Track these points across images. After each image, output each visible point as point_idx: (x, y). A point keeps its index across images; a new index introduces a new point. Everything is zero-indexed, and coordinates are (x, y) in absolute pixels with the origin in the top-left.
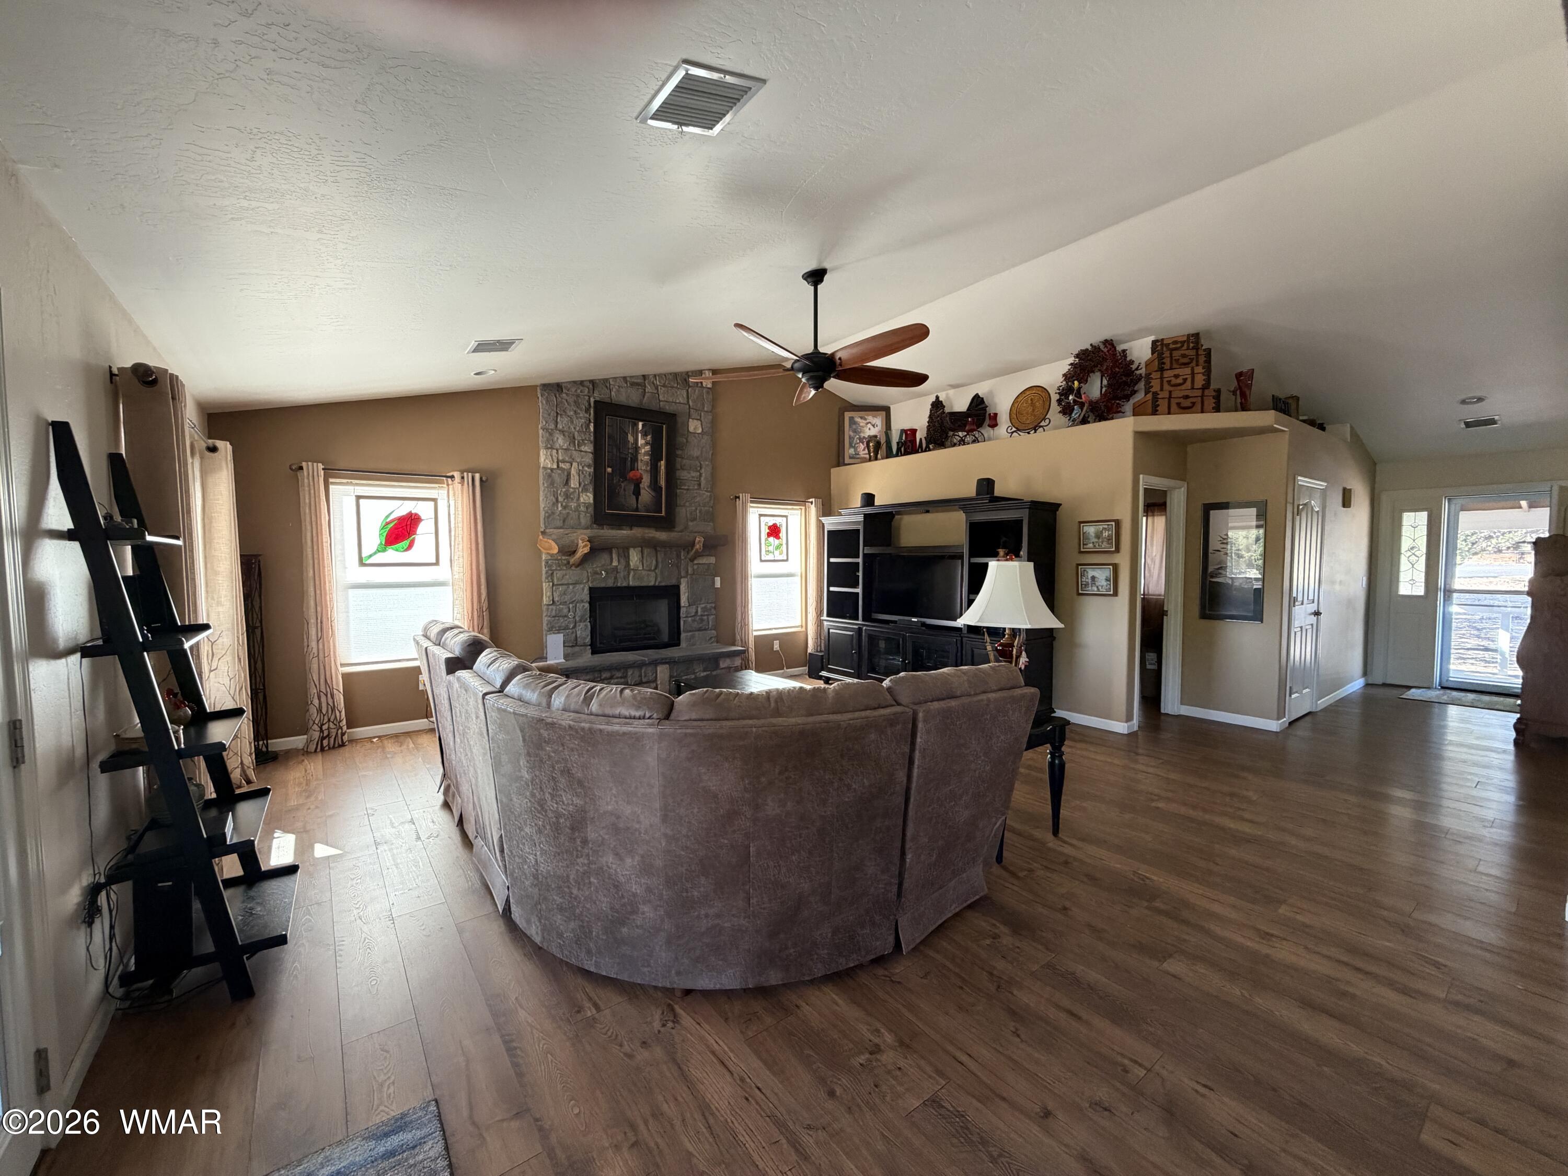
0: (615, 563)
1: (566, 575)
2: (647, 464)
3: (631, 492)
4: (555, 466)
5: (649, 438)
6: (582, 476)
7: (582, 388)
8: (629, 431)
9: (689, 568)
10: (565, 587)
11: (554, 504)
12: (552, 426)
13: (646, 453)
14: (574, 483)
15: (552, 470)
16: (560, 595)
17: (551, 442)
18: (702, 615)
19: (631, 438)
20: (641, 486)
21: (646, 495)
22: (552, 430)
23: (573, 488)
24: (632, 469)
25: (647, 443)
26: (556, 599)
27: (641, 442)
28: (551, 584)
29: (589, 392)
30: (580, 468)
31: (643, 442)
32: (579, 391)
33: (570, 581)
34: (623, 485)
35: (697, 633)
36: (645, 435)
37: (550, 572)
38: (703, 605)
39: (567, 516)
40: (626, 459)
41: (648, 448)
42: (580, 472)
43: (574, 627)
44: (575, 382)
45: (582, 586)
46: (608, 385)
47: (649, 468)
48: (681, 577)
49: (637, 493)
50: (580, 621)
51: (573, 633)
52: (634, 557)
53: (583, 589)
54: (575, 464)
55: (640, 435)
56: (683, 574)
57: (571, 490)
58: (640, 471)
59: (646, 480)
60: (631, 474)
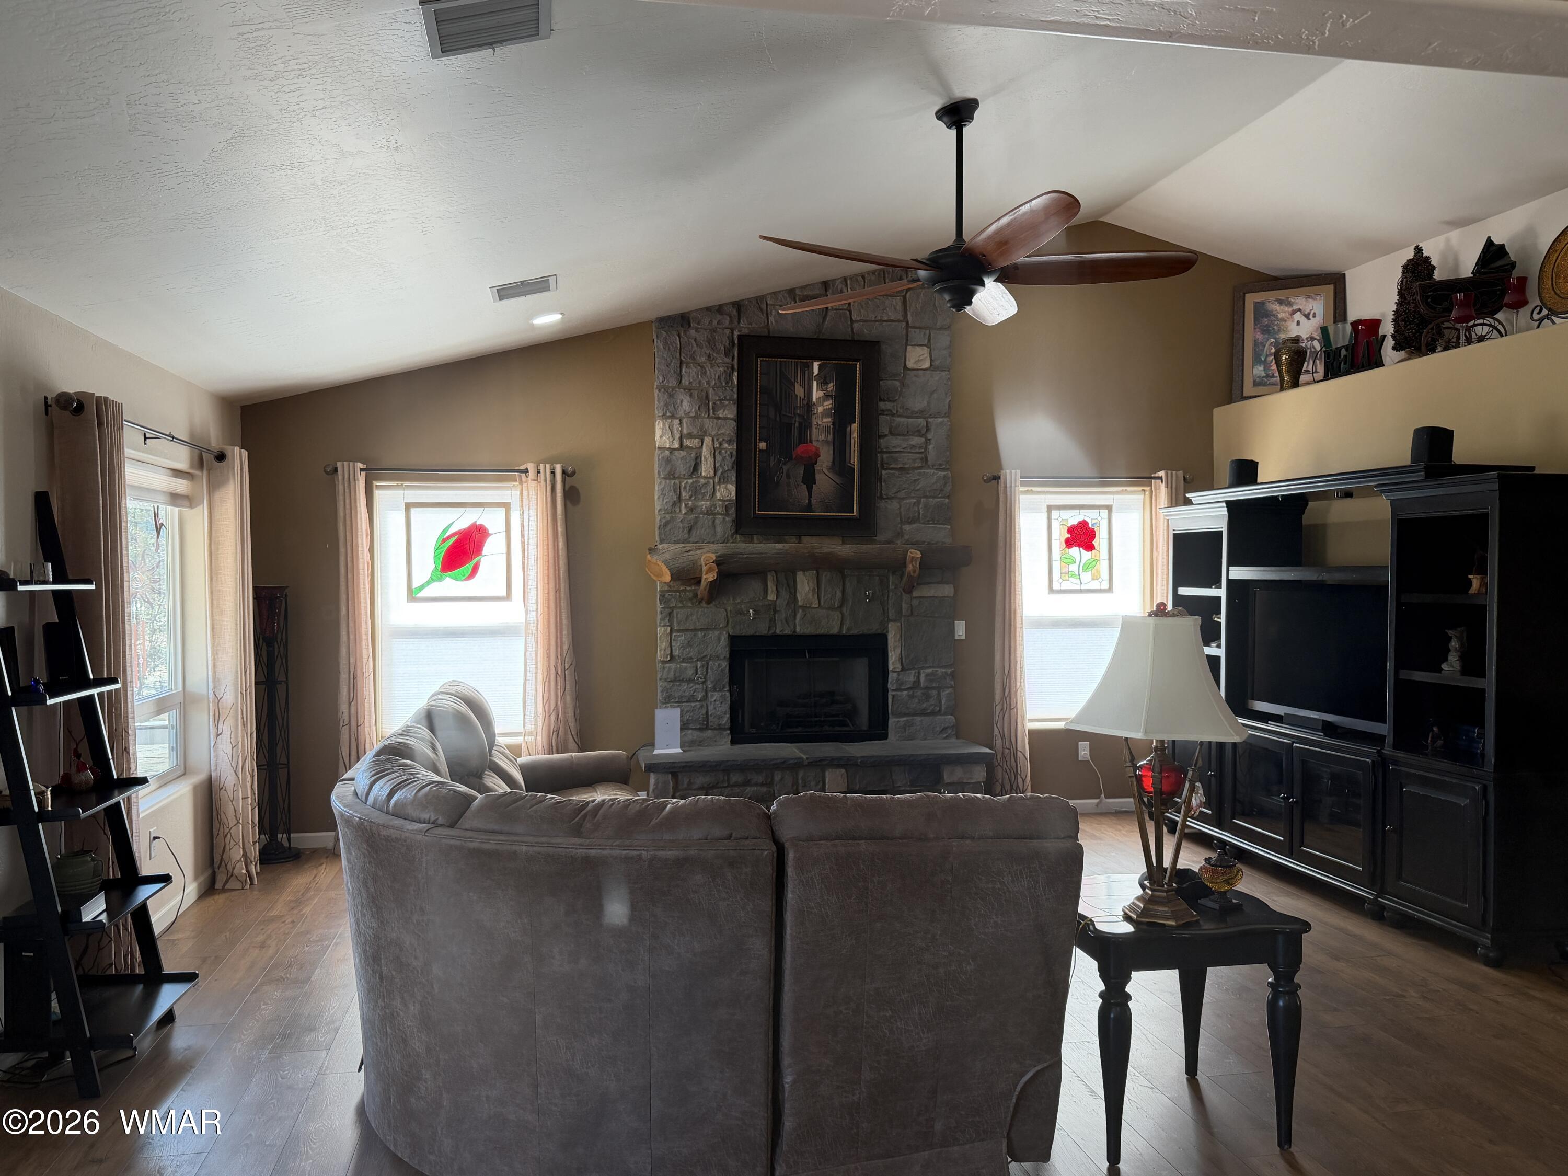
0: (771, 597)
1: (691, 615)
2: (828, 432)
3: (800, 479)
4: (677, 446)
5: (831, 386)
6: (719, 458)
7: (719, 317)
8: (796, 379)
9: (904, 605)
10: (689, 634)
11: (674, 504)
12: (673, 383)
13: (826, 413)
14: (706, 469)
15: (672, 450)
16: (683, 647)
17: (671, 408)
18: (927, 688)
19: (799, 391)
20: (817, 467)
21: (825, 481)
22: (673, 388)
23: (705, 478)
24: (802, 439)
25: (827, 396)
26: (676, 653)
27: (816, 394)
28: (669, 629)
29: (731, 322)
30: (717, 445)
31: (821, 394)
32: (715, 322)
33: (698, 625)
34: (785, 468)
35: (918, 719)
36: (823, 382)
37: (668, 611)
38: (930, 670)
39: (696, 523)
40: (790, 426)
41: (829, 404)
42: (714, 452)
43: (705, 697)
44: (708, 309)
45: (717, 633)
46: (764, 306)
47: (830, 438)
48: (889, 620)
49: (809, 479)
50: (714, 689)
51: (702, 706)
52: (805, 585)
53: (719, 639)
54: (707, 440)
55: (815, 383)
56: (892, 614)
57: (702, 481)
58: (815, 443)
59: (826, 457)
60: (800, 449)
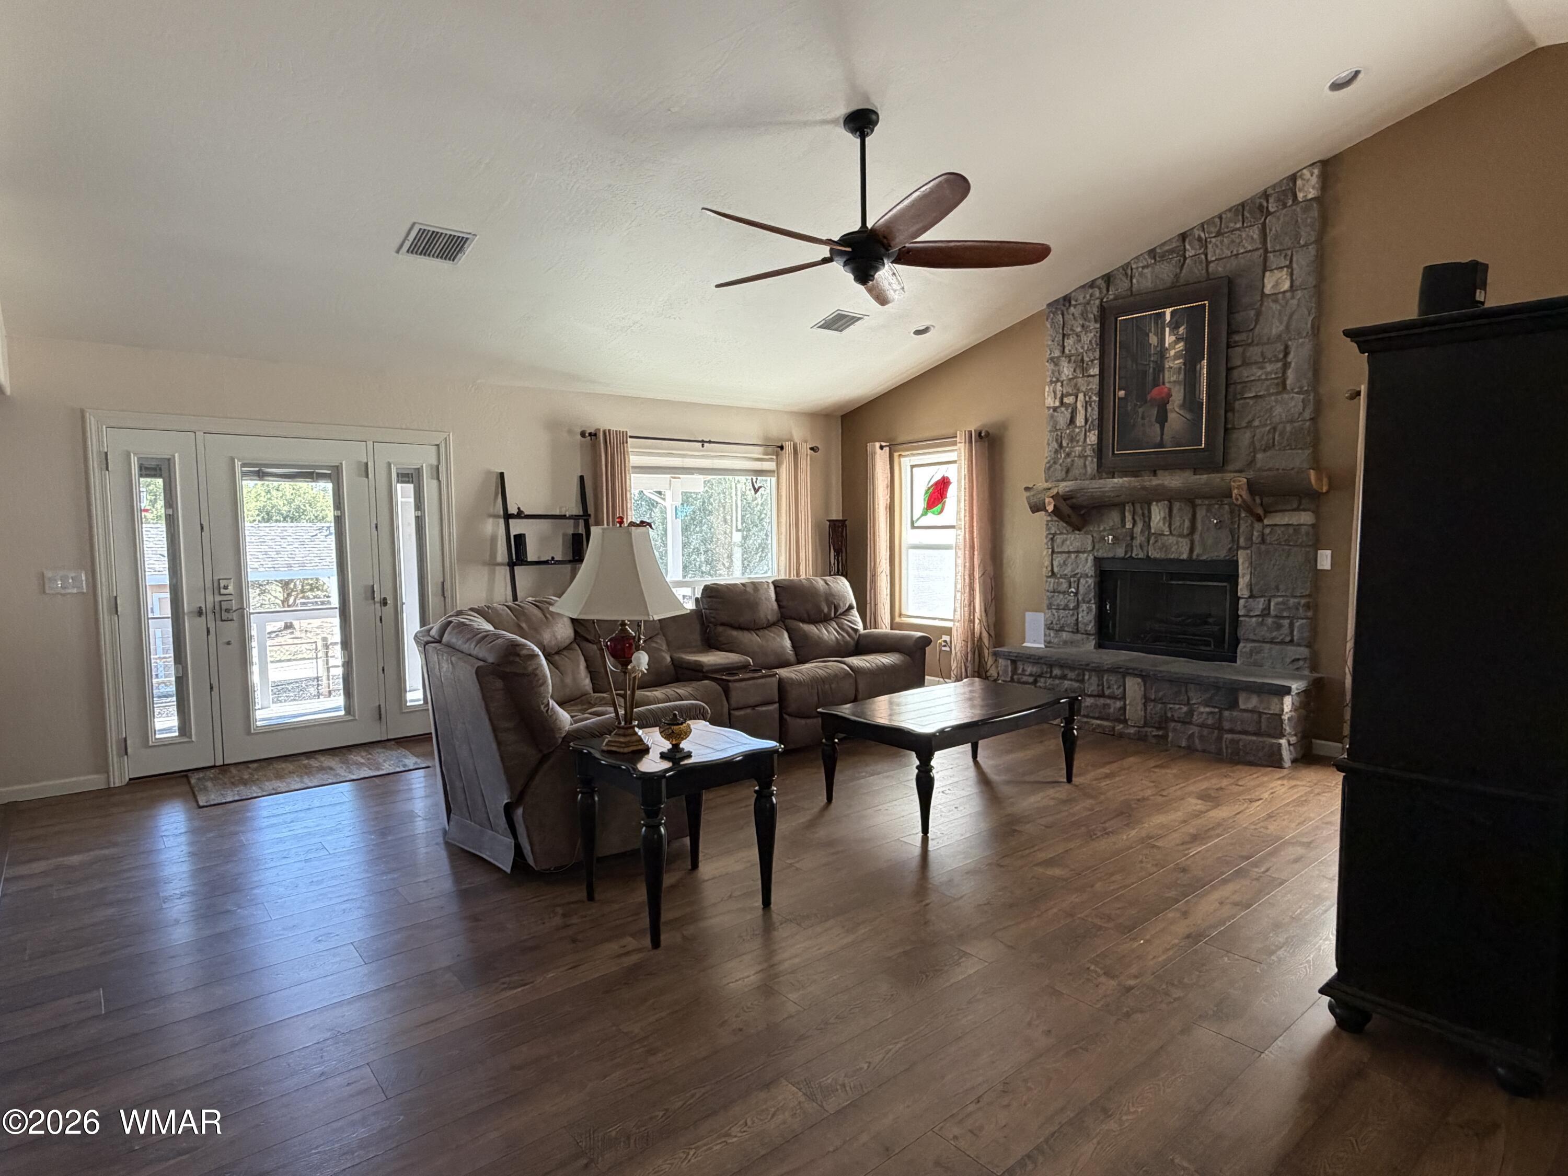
0: (1129, 525)
1: (1066, 540)
2: (1179, 373)
3: (1154, 419)
4: (1057, 404)
5: (1182, 330)
6: (1089, 409)
7: (1091, 291)
8: (1150, 330)
9: (1256, 534)
10: (1065, 556)
11: (1056, 452)
12: (1057, 353)
13: (1176, 357)
14: (1080, 421)
15: (1055, 409)
16: (1060, 566)
17: (1056, 374)
18: (1276, 616)
19: (1153, 340)
20: (1169, 407)
22: (1058, 358)
23: (1079, 427)
24: (1156, 383)
25: (1178, 340)
26: (1056, 570)
27: (1169, 339)
28: (1050, 550)
29: (1101, 292)
30: (1087, 399)
31: (1173, 338)
32: (1088, 297)
33: (1071, 549)
34: (1140, 410)
35: (1268, 646)
36: (1175, 327)
37: (1051, 536)
38: (1280, 599)
39: (1072, 465)
40: (1145, 373)
41: (1180, 346)
42: (1087, 404)
43: (1077, 607)
44: (1083, 287)
45: (1086, 555)
46: (1129, 272)
47: (1182, 376)
48: (1239, 548)
49: (1162, 419)
50: (1084, 602)
51: (1073, 615)
52: (1157, 514)
53: (1087, 560)
54: (1081, 396)
55: (1167, 330)
56: (1242, 542)
57: (1077, 430)
58: (1167, 385)
59: (1178, 396)
60: (1155, 391)
